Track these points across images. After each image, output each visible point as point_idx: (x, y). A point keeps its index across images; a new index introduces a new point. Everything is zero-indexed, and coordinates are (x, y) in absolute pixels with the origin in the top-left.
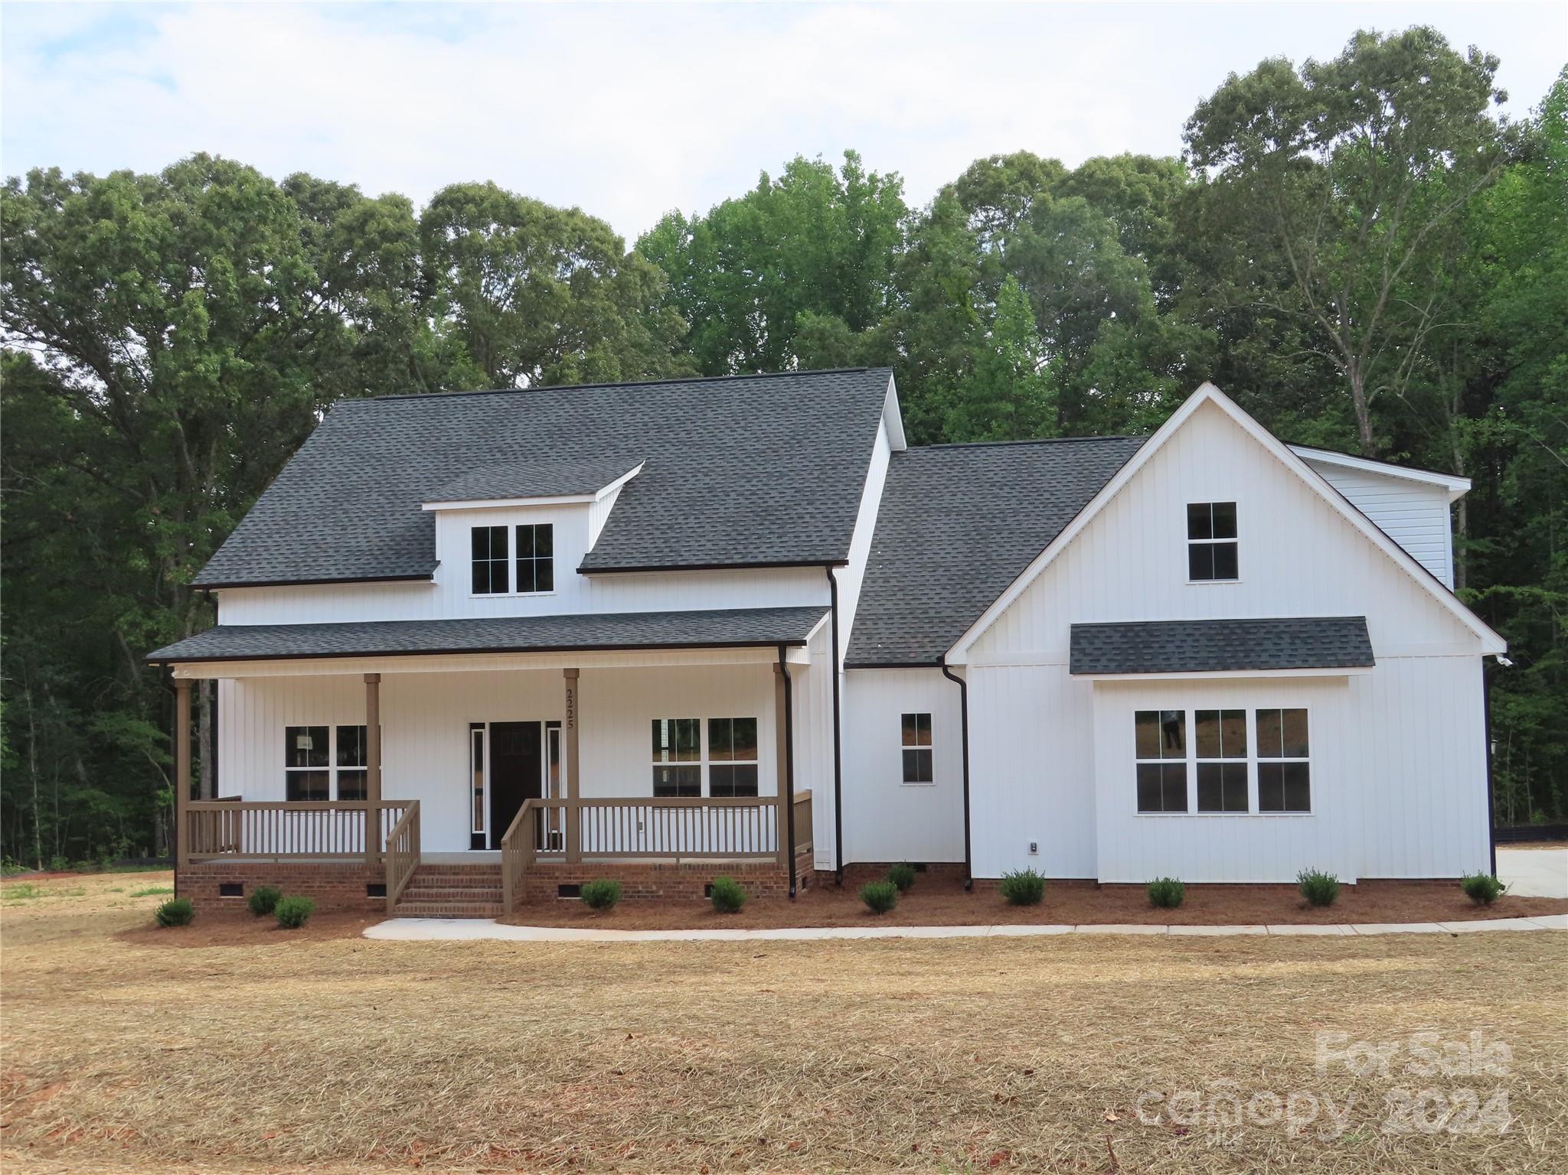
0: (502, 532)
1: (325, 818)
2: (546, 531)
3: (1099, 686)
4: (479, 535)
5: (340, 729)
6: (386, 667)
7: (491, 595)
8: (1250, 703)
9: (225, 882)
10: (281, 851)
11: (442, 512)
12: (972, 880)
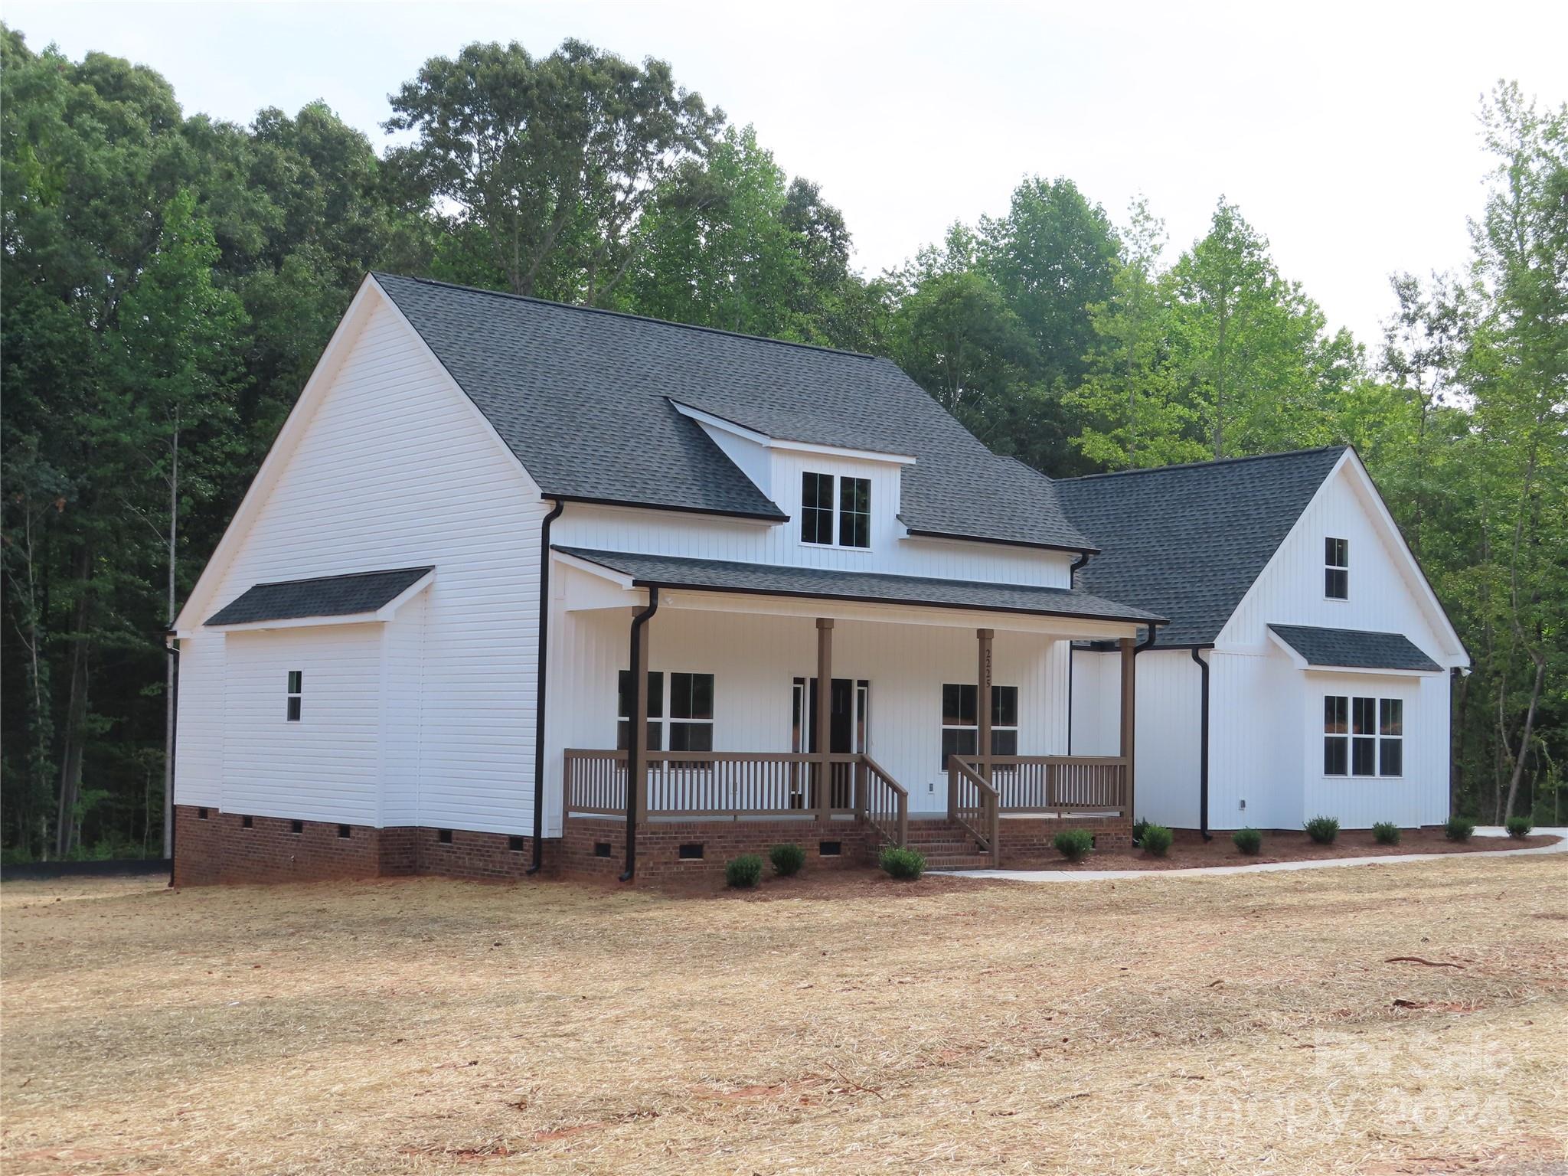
1: (658, 776)
7: (817, 545)
9: (686, 842)
10: (738, 807)
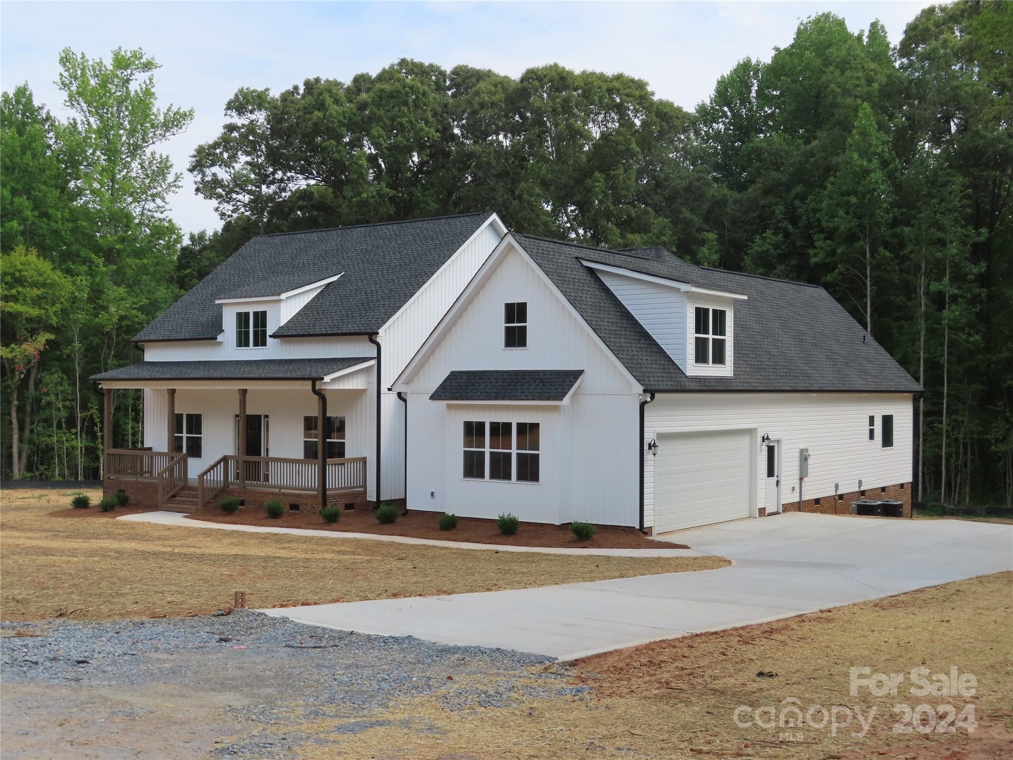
0: (247, 314)
2: (264, 313)
3: (449, 406)
4: (239, 315)
5: (187, 415)
6: (178, 386)
8: (514, 418)
11: (226, 304)
12: (408, 510)
